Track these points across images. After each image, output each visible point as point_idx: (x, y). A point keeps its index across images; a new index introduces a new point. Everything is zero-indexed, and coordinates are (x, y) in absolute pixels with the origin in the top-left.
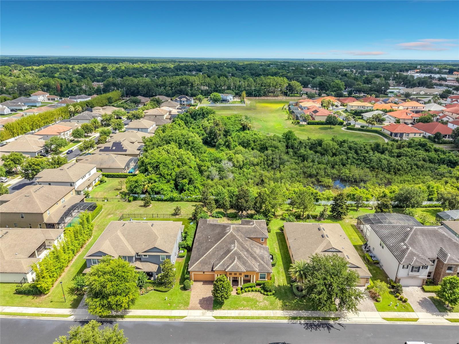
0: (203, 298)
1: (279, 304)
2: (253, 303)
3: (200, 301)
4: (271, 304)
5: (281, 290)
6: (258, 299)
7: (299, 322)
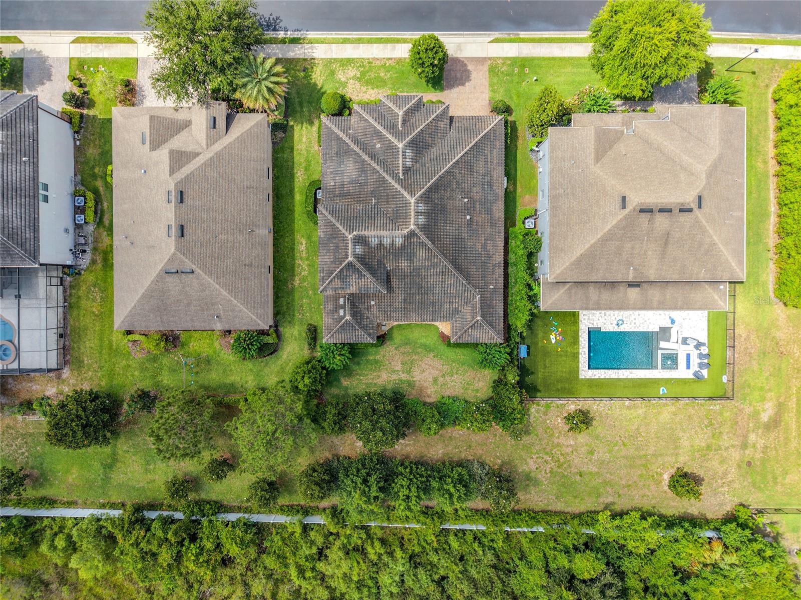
0: (463, 84)
1: (318, 72)
2: (368, 74)
3: (469, 77)
4: (333, 73)
5: (309, 111)
6: (358, 85)
7: (289, 33)
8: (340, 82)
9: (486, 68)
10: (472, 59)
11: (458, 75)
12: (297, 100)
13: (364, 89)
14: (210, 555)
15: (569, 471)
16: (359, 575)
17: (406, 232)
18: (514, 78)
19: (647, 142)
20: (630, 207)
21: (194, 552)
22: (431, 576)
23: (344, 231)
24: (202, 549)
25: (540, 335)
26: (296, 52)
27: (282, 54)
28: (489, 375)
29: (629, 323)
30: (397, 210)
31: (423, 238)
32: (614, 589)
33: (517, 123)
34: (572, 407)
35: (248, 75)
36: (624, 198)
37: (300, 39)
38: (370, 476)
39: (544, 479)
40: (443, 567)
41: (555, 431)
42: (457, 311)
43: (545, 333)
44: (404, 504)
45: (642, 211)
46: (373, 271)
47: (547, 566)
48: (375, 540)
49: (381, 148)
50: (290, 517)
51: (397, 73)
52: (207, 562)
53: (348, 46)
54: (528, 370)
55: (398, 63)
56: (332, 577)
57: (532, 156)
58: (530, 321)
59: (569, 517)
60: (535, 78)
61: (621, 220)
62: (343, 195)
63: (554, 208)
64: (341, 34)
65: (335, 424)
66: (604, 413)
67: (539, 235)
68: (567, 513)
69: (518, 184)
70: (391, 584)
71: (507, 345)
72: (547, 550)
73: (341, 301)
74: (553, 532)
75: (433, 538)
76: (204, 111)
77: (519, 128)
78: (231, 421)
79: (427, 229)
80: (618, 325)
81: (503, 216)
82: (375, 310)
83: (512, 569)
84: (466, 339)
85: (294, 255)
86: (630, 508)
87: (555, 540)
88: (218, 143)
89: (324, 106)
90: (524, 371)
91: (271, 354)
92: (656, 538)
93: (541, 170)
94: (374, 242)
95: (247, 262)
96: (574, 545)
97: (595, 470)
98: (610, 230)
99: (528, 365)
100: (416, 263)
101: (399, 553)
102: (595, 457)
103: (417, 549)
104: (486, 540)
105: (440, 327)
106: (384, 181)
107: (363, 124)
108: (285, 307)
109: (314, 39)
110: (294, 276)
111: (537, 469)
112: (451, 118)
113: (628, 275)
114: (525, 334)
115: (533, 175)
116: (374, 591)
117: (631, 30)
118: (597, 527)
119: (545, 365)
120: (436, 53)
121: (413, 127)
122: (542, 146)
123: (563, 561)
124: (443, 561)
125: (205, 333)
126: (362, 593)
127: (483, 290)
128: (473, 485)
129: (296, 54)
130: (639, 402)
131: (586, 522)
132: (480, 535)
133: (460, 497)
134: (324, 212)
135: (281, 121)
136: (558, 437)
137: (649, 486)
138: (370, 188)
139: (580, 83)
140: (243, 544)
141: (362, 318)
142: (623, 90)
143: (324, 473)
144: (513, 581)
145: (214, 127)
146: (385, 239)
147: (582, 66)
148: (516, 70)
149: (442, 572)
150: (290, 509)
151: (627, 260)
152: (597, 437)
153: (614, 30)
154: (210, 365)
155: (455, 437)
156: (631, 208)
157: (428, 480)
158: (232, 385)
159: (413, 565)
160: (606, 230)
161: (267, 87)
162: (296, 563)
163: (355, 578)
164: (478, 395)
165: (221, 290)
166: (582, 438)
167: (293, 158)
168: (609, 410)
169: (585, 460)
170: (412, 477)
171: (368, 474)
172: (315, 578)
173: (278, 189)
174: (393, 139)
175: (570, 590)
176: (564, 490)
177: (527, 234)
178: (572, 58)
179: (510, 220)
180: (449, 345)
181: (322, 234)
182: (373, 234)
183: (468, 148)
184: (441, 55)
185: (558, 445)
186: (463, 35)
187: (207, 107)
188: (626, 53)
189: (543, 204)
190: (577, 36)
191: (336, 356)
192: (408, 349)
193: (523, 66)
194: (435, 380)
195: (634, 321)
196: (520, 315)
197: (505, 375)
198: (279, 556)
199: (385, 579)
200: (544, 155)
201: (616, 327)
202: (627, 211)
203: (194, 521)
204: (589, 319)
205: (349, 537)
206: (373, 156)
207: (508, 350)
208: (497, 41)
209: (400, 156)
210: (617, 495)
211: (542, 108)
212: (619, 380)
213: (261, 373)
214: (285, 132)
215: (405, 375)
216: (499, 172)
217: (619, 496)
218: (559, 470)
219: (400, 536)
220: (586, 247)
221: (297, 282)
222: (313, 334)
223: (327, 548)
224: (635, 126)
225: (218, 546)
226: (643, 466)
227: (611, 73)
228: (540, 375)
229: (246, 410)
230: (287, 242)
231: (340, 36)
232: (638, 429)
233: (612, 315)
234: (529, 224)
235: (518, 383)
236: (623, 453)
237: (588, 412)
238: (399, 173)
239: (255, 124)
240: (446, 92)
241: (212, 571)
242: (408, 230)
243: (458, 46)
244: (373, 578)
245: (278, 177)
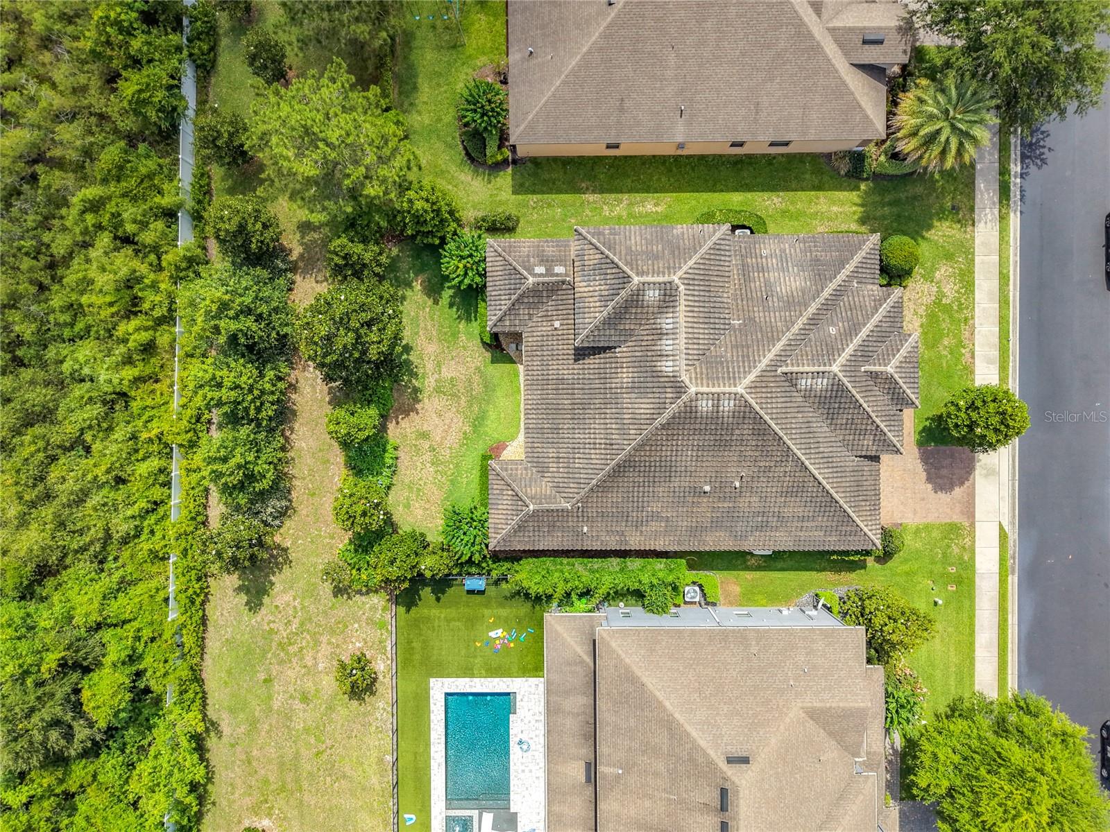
0: (929, 480)
1: (949, 232)
2: (946, 317)
3: (941, 490)
4: (949, 257)
5: (884, 217)
6: (927, 300)
7: (1018, 180)
8: (933, 269)
9: (957, 518)
10: (971, 495)
11: (944, 472)
12: (903, 196)
13: (922, 311)
14: (120, 48)
15: (274, 661)
16: (90, 306)
17: (685, 378)
18: (939, 565)
19: (841, 797)
20: (730, 771)
21: (123, 17)
22: (90, 427)
23: (685, 268)
24: (129, 34)
25: (503, 612)
26: (985, 193)
27: (982, 169)
28: (434, 528)
29: (524, 761)
30: (722, 363)
31: (672, 409)
32: (63, 742)
33: (862, 571)
34: (381, 666)
35: (961, 96)
36: (745, 760)
37: (1008, 199)
38: (256, 321)
39: (259, 619)
40: (106, 448)
41: (340, 638)
42: (543, 470)
43: (506, 620)
44: (208, 376)
45: (724, 792)
46: (612, 321)
47: (110, 626)
48: (151, 332)
49: (830, 335)
50: (189, 188)
51: (949, 367)
52: (108, 43)
53: (995, 283)
54: (443, 592)
55: (965, 368)
56: (88, 261)
57: (806, 597)
58: (527, 595)
59: (195, 661)
60: (940, 602)
61: (705, 754)
62: (745, 269)
63: (724, 636)
64: (1015, 271)
65: (345, 258)
66: (371, 719)
67: (673, 610)
68: (202, 659)
69: (758, 574)
70: (76, 360)
71: (485, 557)
72: (136, 624)
73: (559, 269)
74: (167, 635)
75: (155, 432)
76: (894, 23)
77: (853, 575)
78: (348, 72)
79: (689, 415)
80: (521, 742)
81: (707, 549)
82: (545, 328)
83: (106, 566)
84: (495, 485)
85: (637, 192)
86: (212, 763)
87: (153, 640)
88: (837, 49)
89: (896, 239)
90: (441, 584)
91: (468, 154)
92: (156, 812)
93: (785, 612)
94: (666, 322)
95: (627, 104)
96: (146, 670)
97: (276, 705)
98: (688, 735)
99: (451, 591)
100: (626, 399)
101: (129, 373)
102: (298, 705)
103: (135, 406)
104: (152, 521)
105: (515, 444)
106: (773, 340)
107: (869, 303)
108: (547, 176)
109: (1008, 225)
110: (602, 192)
111: (277, 607)
112: (875, 459)
113: (609, 765)
114: (504, 585)
115: (775, 598)
116: (67, 333)
117: (1041, 771)
118: (177, 710)
119: (453, 619)
120: (996, 430)
121: (866, 391)
122: (825, 613)
123: (115, 653)
124: (114, 448)
125: (503, 40)
126: (62, 312)
127: (580, 513)
128: (242, 499)
129: (982, 195)
130: (389, 778)
131: (186, 692)
132: (161, 511)
133: (221, 475)
134: (718, 235)
135: (867, 167)
136: (329, 643)
137: (250, 795)
138: (759, 315)
139: (930, 678)
140: (138, 104)
141: (531, 306)
142: (929, 754)
143: (262, 242)
144: (83, 567)
145: (865, 42)
146: (670, 342)
147: (960, 681)
148: (952, 570)
149: (97, 447)
150: (204, 192)
151: (635, 764)
152: (331, 708)
153: (1033, 738)
154: (448, 48)
155: (328, 469)
156: (729, 773)
157: (252, 420)
158: (415, 88)
159: (108, 398)
160: (689, 728)
161: (938, 132)
162: (110, 198)
163: (84, 300)
164: (401, 508)
165: (579, 57)
166: (329, 683)
167: (803, 190)
168: (377, 728)
169: (291, 689)
170: (256, 392)
171: (259, 318)
172: (85, 232)
173: (750, 164)
174: (845, 355)
175: (60, 665)
176: (241, 653)
177: (675, 589)
178: (972, 664)
179: (700, 560)
180: (485, 458)
181: (680, 231)
182: (679, 320)
183: (828, 487)
184: (992, 437)
185: (317, 643)
186: (1013, 479)
187: (900, 28)
188: (997, 761)
189: (728, 617)
190: (1010, 672)
191: (464, 262)
192: (478, 389)
193: (959, 581)
194: (424, 435)
195: (527, 770)
196: (538, 578)
197: (434, 553)
198: (121, 168)
199: (85, 350)
200: (811, 618)
201: (518, 740)
202: (723, 765)
203: (179, 21)
204: (530, 693)
205: (154, 286)
206: (814, 321)
207: (477, 558)
208: (1003, 536)
209: (816, 369)
210: (233, 741)
211: (896, 615)
212: (428, 745)
213: (434, 137)
214: (849, 175)
215: (433, 384)
216: (784, 541)
217: (233, 746)
218: (274, 645)
219: (161, 376)
220: (658, 694)
221: (591, 197)
222: (500, 227)
223: (137, 252)
224: (867, 777)
225: (135, 63)
226: (283, 786)
227: (957, 732)
228: (435, 612)
229: (368, 99)
230: (659, 179)
231: (1011, 269)
232: (344, 777)
233: (537, 732)
234: (692, 593)
235: (420, 575)
236: (303, 751)
237: (373, 693)
238: (787, 365)
239: (867, 117)
240: (916, 450)
241: (93, 51)
242: (687, 382)
243: (994, 471)
244: (89, 332)
245: (771, 164)
